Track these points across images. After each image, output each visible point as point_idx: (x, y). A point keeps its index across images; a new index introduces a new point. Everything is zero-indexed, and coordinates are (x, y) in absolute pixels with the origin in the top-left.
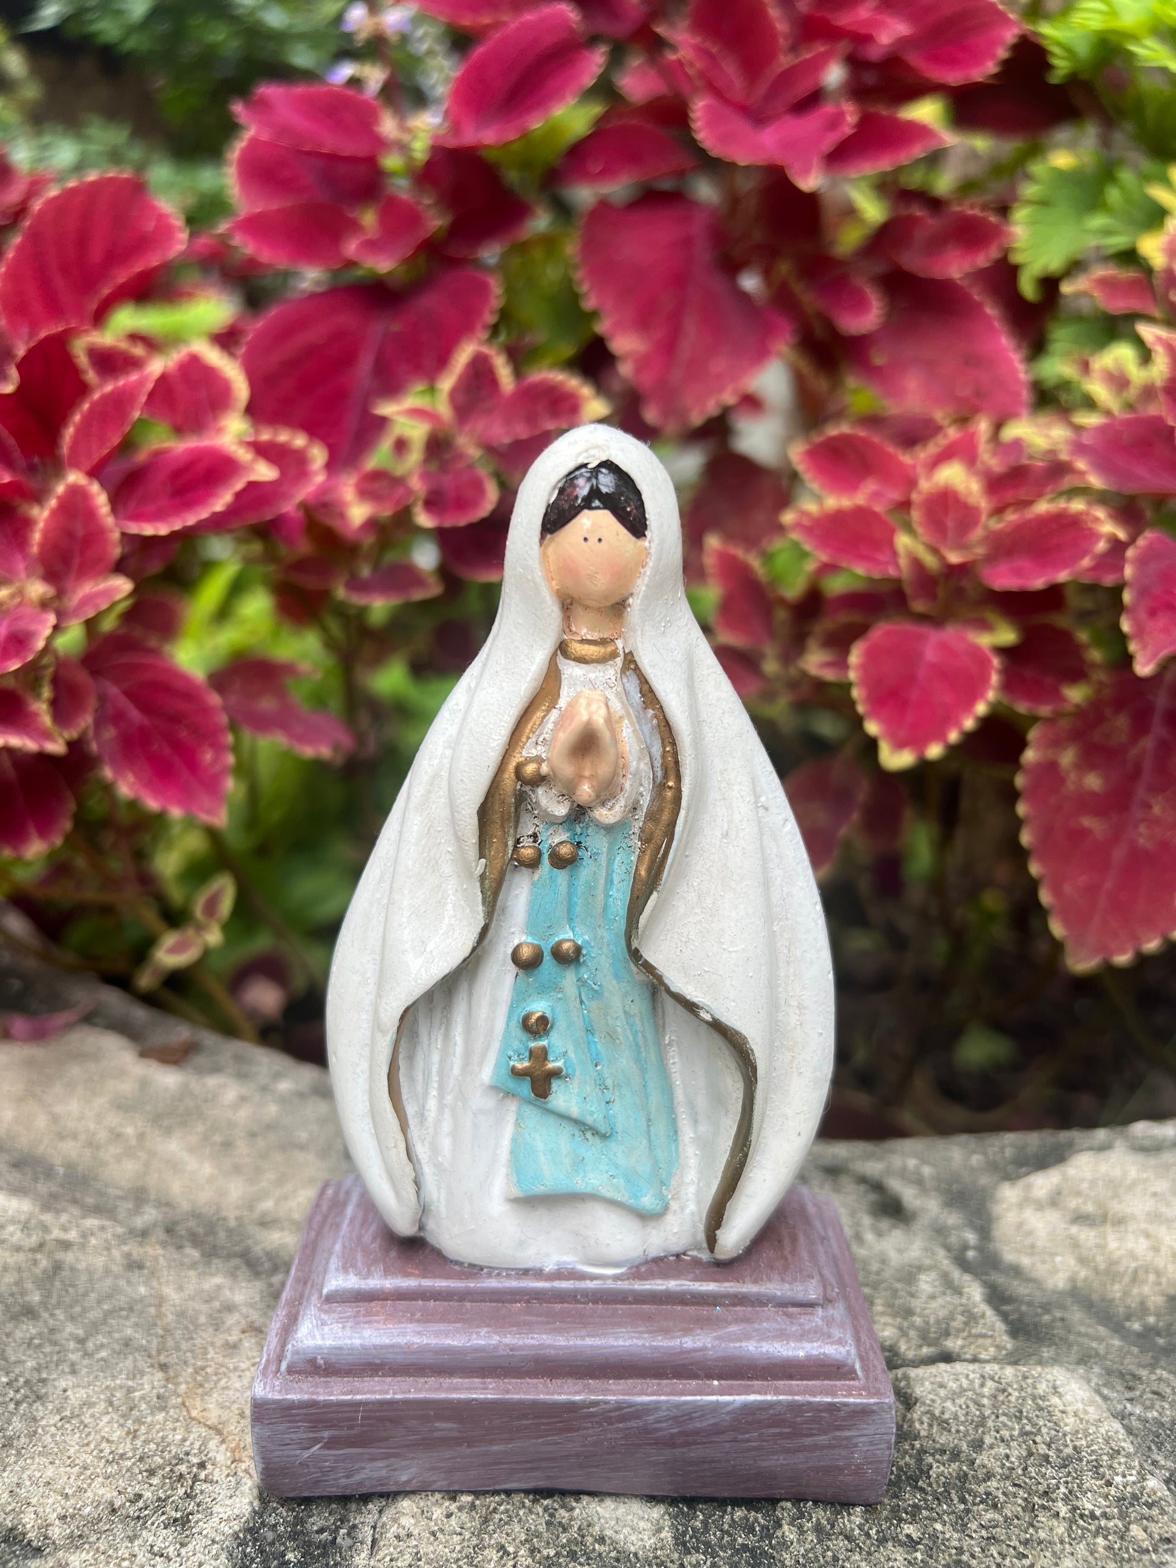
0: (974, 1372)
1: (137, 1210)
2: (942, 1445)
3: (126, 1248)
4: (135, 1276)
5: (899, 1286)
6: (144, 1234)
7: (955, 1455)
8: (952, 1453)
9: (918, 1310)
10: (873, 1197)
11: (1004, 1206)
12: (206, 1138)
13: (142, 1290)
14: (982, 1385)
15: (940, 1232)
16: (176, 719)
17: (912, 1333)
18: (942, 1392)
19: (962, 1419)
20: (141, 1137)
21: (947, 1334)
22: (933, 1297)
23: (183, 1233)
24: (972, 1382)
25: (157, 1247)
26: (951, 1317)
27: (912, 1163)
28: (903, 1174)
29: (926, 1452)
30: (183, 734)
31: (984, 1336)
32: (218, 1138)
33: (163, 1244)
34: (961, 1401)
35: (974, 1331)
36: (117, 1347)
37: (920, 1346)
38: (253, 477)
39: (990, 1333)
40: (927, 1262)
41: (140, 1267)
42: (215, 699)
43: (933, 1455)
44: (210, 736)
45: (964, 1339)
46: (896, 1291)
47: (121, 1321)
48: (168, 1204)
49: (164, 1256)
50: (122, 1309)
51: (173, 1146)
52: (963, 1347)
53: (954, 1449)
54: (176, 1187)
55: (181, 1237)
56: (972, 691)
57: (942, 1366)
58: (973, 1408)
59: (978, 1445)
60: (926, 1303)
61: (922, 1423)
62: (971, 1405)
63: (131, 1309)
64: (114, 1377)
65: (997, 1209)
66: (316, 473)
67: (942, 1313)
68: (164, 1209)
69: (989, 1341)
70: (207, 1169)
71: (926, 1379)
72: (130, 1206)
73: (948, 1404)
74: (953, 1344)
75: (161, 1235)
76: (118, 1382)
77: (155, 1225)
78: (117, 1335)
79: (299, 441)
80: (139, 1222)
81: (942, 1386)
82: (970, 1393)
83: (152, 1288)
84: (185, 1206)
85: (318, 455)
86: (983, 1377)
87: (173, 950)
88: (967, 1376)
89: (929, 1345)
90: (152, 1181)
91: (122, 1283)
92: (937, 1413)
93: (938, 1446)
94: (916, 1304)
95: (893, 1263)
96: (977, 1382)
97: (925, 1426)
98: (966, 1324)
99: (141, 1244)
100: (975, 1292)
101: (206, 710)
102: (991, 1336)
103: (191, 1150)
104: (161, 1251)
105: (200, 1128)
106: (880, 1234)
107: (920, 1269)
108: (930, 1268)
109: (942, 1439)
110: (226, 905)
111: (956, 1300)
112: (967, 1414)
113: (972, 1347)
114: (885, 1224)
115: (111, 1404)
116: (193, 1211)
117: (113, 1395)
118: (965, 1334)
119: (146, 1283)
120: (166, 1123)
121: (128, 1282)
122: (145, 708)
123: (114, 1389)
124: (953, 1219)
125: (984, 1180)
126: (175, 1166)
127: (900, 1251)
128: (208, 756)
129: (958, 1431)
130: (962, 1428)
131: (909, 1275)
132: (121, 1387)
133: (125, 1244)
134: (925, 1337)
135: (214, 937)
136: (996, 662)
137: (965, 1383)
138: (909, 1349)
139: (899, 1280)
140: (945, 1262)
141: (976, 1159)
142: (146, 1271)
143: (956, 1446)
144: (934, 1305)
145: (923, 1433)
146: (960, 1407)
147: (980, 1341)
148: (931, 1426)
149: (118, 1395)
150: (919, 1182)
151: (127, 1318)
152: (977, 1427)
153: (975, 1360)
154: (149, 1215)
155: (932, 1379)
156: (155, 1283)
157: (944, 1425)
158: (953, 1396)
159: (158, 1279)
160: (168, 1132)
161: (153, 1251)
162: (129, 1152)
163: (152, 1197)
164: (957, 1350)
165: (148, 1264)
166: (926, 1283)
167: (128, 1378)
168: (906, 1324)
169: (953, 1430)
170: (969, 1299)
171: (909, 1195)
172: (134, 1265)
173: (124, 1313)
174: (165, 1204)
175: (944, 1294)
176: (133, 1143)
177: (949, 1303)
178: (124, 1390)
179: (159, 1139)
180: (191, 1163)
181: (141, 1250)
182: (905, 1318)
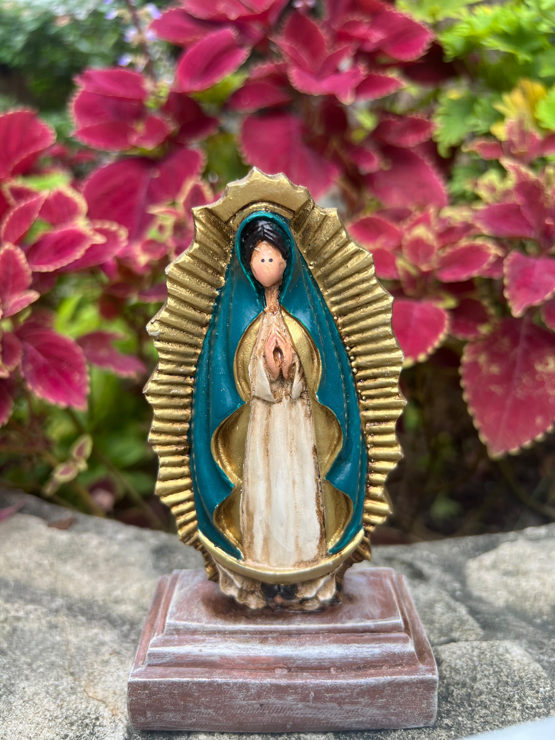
0: (468, 645)
1: (52, 600)
2: (457, 680)
3: (48, 619)
4: (54, 632)
5: (426, 610)
6: (57, 611)
7: (464, 685)
8: (462, 684)
9: (437, 620)
10: (409, 570)
11: (471, 570)
12: (84, 563)
13: (58, 638)
14: (473, 651)
15: (442, 584)
16: (61, 360)
17: (435, 631)
18: (454, 656)
19: (465, 667)
20: (52, 565)
21: (451, 630)
22: (443, 614)
23: (76, 609)
24: (468, 650)
25: (64, 617)
26: (453, 623)
27: (425, 553)
28: (422, 559)
29: (450, 685)
30: (65, 367)
31: (470, 630)
32: (90, 563)
33: (67, 615)
34: (464, 659)
35: (464, 628)
36: (48, 666)
37: (440, 637)
38: (94, 242)
39: (472, 628)
40: (438, 598)
41: (56, 627)
42: (79, 350)
43: (453, 686)
44: (78, 368)
45: (461, 631)
46: (425, 612)
47: (49, 654)
48: (67, 596)
49: (68, 621)
50: (48, 648)
51: (68, 568)
52: (460, 636)
53: (463, 681)
54: (71, 588)
55: (75, 611)
56: (436, 329)
57: (453, 644)
58: (470, 663)
59: (474, 679)
60: (440, 616)
61: (446, 671)
62: (469, 661)
63: (53, 648)
64: (48, 680)
65: (468, 572)
66: (123, 242)
67: (449, 621)
68: (66, 599)
69: (471, 632)
70: (86, 578)
71: (447, 650)
72: (49, 598)
73: (458, 661)
74: (456, 635)
75: (66, 611)
76: (50, 682)
77: (62, 606)
78: (47, 661)
79: (114, 227)
80: (54, 606)
81: (454, 653)
82: (467, 656)
83: (63, 637)
84: (77, 596)
85: (123, 233)
86: (472, 647)
87: (63, 473)
88: (465, 648)
89: (444, 636)
90: (59, 586)
91: (48, 636)
92: (453, 665)
93: (455, 681)
94: (436, 617)
95: (422, 600)
96: (470, 650)
97: (448, 672)
98: (460, 625)
99: (56, 616)
100: (462, 611)
101: (75, 355)
102: (473, 630)
103: (77, 569)
104: (66, 619)
105: (81, 558)
106: (414, 587)
107: (435, 601)
108: (440, 601)
109: (457, 678)
110: (88, 450)
111: (454, 614)
112: (467, 666)
113: (465, 635)
114: (416, 582)
115: (48, 693)
116: (81, 599)
117: (48, 689)
118: (460, 630)
119: (60, 635)
120: (64, 557)
121: (51, 635)
122: (47, 354)
123: (49, 686)
124: (447, 578)
125: (460, 559)
126: (69, 577)
127: (425, 594)
128: (77, 377)
129: (464, 674)
130: (466, 672)
131: (431, 605)
132: (52, 685)
133: (48, 616)
134: (441, 633)
135: (83, 466)
136: (447, 316)
137: (465, 651)
138: (435, 638)
139: (426, 607)
140: (447, 598)
141: (455, 550)
142: (59, 629)
143: (464, 680)
144: (444, 617)
145: (448, 676)
146: (464, 662)
147: (468, 632)
148: (451, 672)
149: (51, 688)
150: (429, 561)
151: (52, 652)
152: (472, 672)
153: (467, 640)
154: (59, 602)
155: (449, 650)
156: (64, 635)
157: (457, 671)
158: (460, 657)
159: (66, 632)
160: (65, 561)
161: (62, 619)
162: (46, 573)
163: (60, 593)
164: (457, 637)
165: (60, 625)
166: (439, 608)
167: (55, 680)
168: (432, 627)
169: (462, 673)
170: (460, 613)
171: (426, 568)
172: (52, 627)
173: (50, 650)
174: (66, 596)
175: (448, 612)
176: (48, 568)
177: (451, 616)
178: (54, 687)
179: (61, 565)
180: (78, 576)
181: (56, 619)
182: (431, 625)
